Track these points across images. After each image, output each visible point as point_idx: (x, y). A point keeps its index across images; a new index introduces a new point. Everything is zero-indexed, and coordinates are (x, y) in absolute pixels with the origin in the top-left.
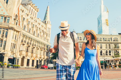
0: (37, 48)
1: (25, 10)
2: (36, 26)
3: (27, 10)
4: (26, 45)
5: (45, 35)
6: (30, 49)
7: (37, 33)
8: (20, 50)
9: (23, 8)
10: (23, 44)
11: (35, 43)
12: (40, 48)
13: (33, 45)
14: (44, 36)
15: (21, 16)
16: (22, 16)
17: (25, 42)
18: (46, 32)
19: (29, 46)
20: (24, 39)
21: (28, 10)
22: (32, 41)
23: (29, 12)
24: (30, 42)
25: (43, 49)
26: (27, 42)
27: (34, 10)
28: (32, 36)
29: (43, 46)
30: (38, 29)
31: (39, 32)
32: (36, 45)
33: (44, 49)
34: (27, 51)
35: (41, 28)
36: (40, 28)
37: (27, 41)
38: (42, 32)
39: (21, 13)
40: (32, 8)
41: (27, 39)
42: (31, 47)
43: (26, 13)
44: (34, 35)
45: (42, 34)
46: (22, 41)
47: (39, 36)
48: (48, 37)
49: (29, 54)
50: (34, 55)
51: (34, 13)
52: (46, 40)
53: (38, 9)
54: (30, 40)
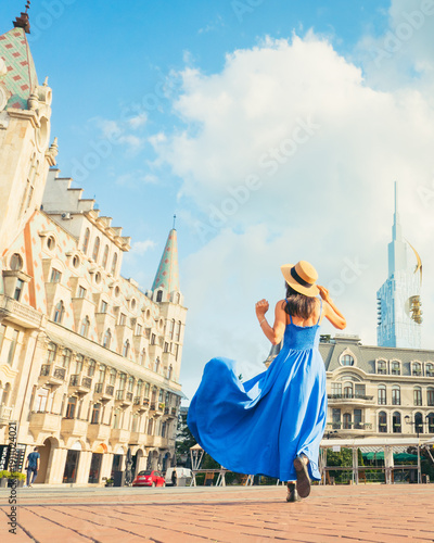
0: (117, 401)
1: (60, 237)
2: (116, 309)
3: (73, 242)
4: (64, 388)
5: (159, 351)
6: (85, 407)
7: (120, 338)
8: (36, 408)
9: (51, 230)
10: (52, 386)
11: (108, 382)
12: (131, 404)
13: (98, 390)
14: (151, 354)
15: (40, 263)
16: (46, 263)
17: (61, 374)
18: (161, 339)
19: (81, 394)
20: (58, 363)
21: (77, 240)
22: (97, 373)
23: (81, 247)
24: (84, 374)
25: (147, 409)
26: (68, 377)
27: (104, 241)
28: (96, 351)
29: (145, 395)
30: (128, 323)
31: (128, 334)
32: (116, 388)
33: (153, 408)
34: (70, 415)
35: (139, 321)
36: (133, 321)
37: (72, 370)
38: (143, 333)
39: (39, 249)
40: (95, 233)
41: (73, 363)
42: (89, 397)
43: (66, 250)
44: (104, 346)
45: (145, 343)
46: (45, 371)
47: (131, 352)
48: (171, 358)
49: (81, 427)
50: (104, 432)
51: (106, 255)
52: (161, 369)
53: (126, 238)
54: (85, 369)
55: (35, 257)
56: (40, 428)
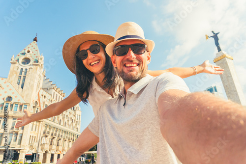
0: (64, 139)
1: (47, 95)
3: (50, 96)
4: (50, 137)
5: (74, 124)
6: (55, 141)
7: (64, 121)
8: (42, 143)
9: (45, 93)
10: (46, 136)
11: (61, 134)
12: (67, 140)
13: (59, 136)
14: (72, 125)
15: (42, 103)
16: (44, 103)
17: (49, 133)
18: (75, 120)
19: (54, 138)
20: (48, 130)
21: (51, 95)
22: (58, 132)
23: (52, 97)
24: (55, 132)
25: (72, 141)
26: (50, 134)
27: (59, 95)
28: (57, 125)
29: (71, 137)
30: (66, 117)
31: (66, 120)
32: (63, 135)
33: (73, 140)
34: (51, 144)
35: (68, 116)
36: (67, 116)
37: (51, 132)
38: (70, 119)
39: (42, 99)
40: (56, 93)
41: (52, 130)
42: (56, 138)
43: (49, 98)
44: (60, 124)
45: (70, 122)
46: (44, 133)
47: (67, 125)
48: (78, 125)
49: (54, 147)
50: (60, 148)
52: (75, 129)
53: (64, 93)
54: (55, 131)
55: (41, 101)
56: (43, 148)
